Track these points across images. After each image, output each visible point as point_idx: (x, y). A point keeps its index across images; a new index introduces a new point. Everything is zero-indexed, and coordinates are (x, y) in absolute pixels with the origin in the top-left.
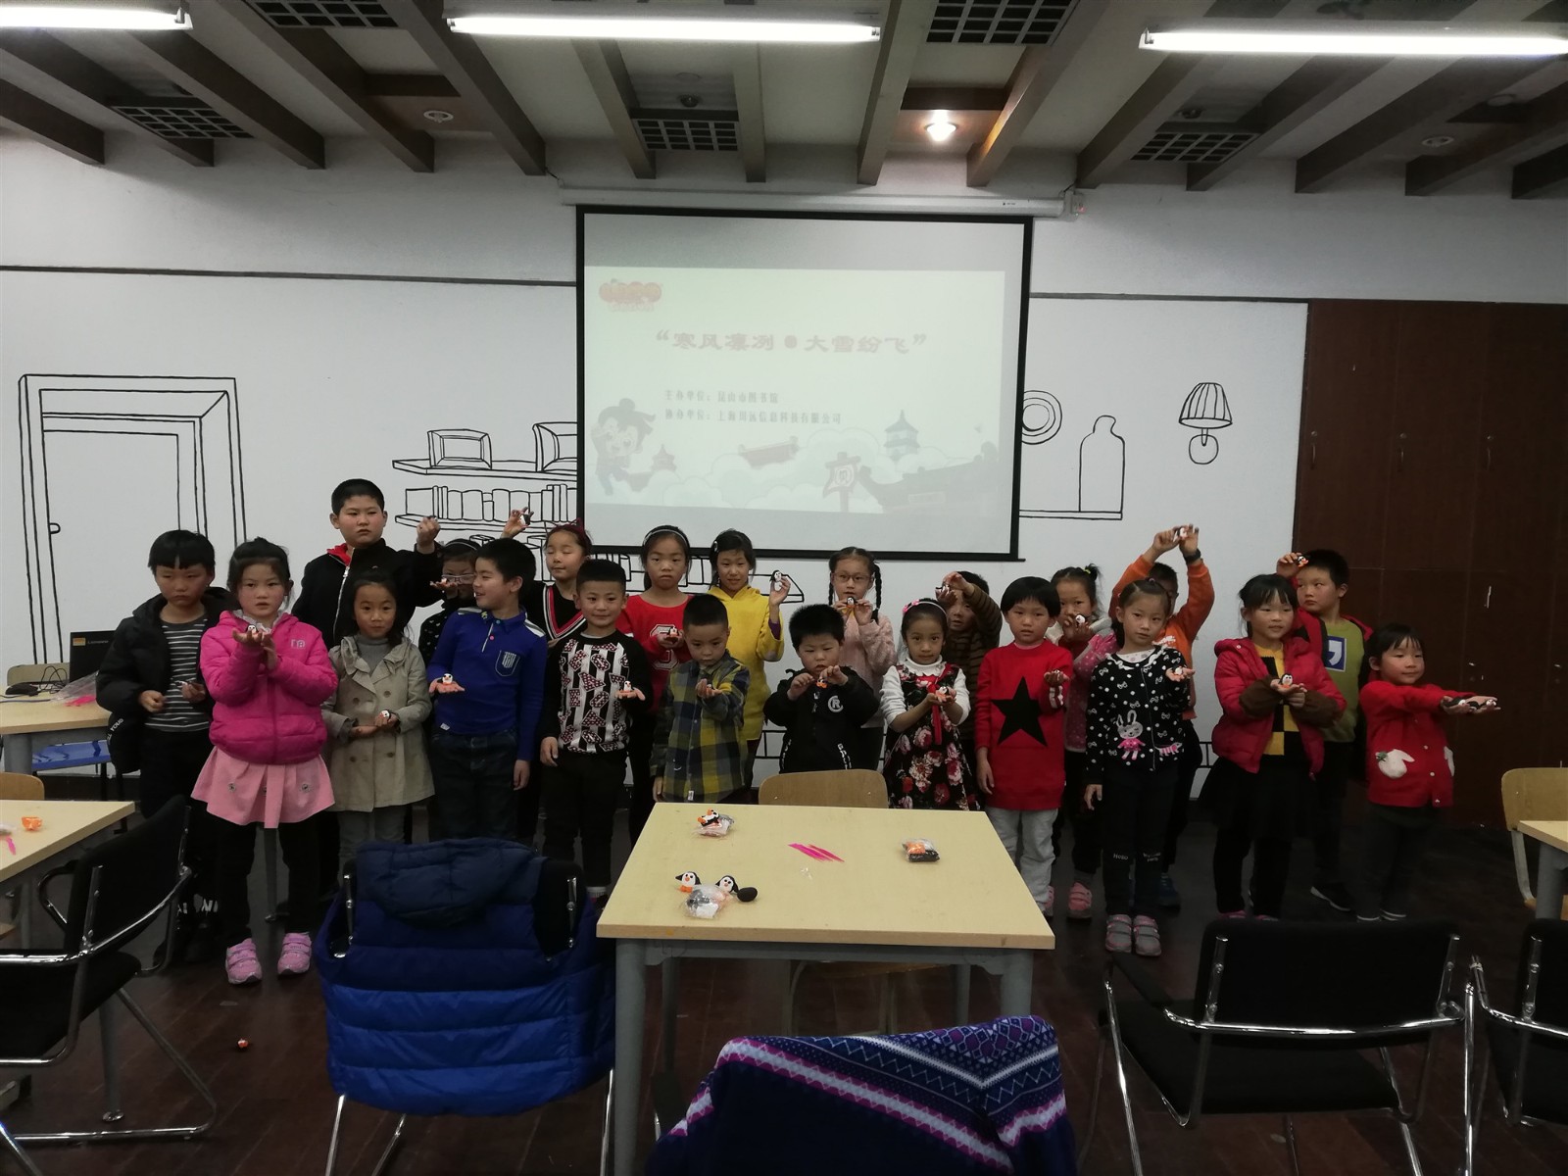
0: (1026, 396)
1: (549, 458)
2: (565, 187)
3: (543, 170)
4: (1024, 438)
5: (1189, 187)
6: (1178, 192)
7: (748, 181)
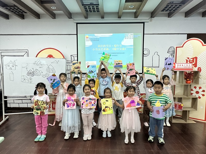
0: (144, 49)
1: (73, 60)
2: (74, 20)
3: (71, 18)
4: (144, 56)
5: (169, 17)
6: (166, 18)
7: (102, 18)
